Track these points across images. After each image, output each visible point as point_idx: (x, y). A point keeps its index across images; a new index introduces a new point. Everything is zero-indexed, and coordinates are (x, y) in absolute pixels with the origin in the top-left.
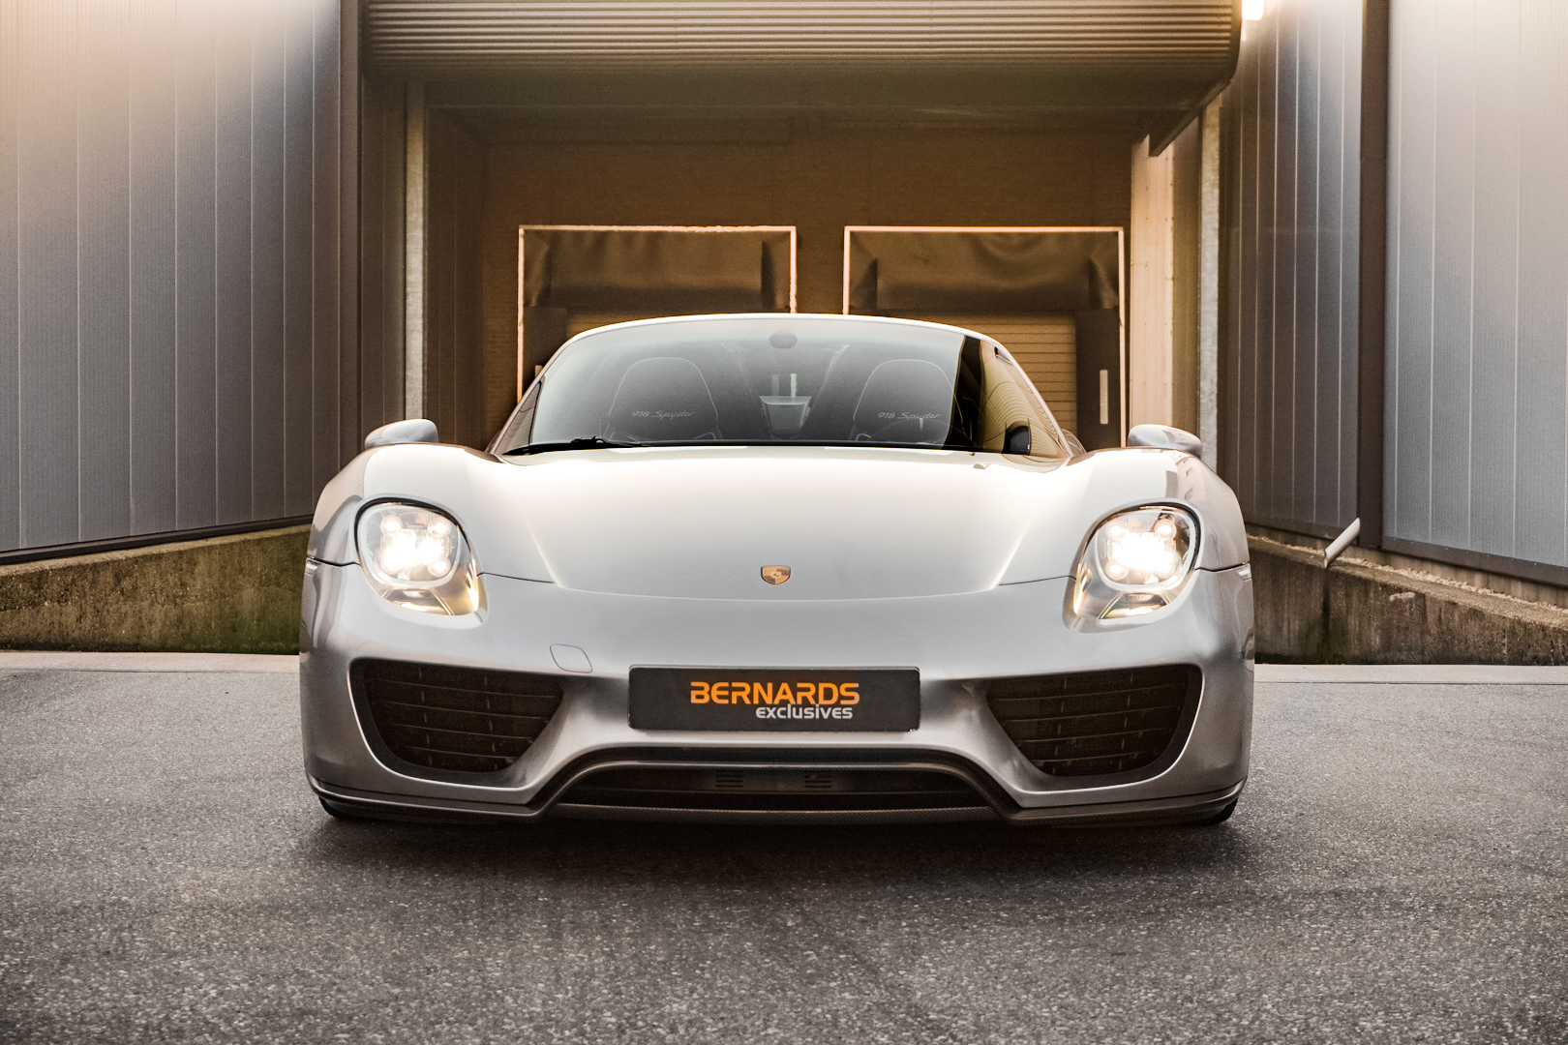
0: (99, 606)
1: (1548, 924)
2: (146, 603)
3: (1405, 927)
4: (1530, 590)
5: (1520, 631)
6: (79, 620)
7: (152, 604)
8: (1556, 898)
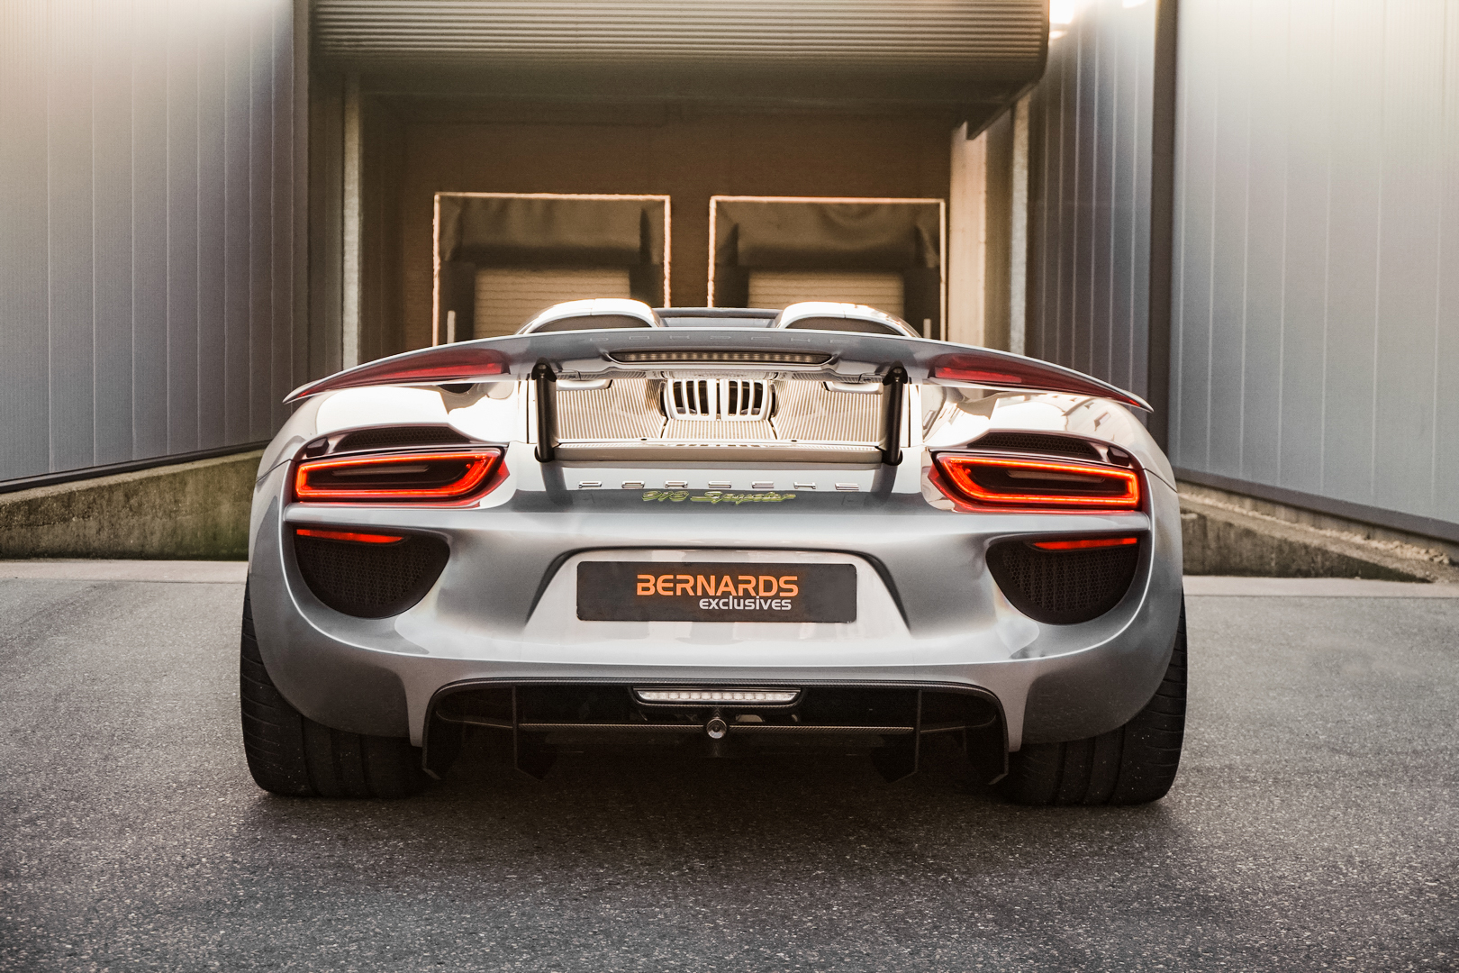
0: (114, 520)
1: (1358, 793)
2: (149, 517)
3: (1254, 795)
4: (1292, 514)
5: (1286, 549)
6: (99, 532)
7: (153, 518)
8: (1360, 773)
